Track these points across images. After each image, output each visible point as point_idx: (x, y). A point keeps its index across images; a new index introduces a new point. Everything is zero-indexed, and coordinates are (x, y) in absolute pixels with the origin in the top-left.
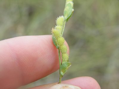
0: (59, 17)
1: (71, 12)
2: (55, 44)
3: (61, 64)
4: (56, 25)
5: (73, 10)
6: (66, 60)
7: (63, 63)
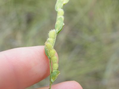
0: (51, 30)
1: (62, 26)
2: (47, 55)
3: (52, 72)
4: (49, 38)
5: (64, 24)
6: (56, 69)
7: (53, 71)
